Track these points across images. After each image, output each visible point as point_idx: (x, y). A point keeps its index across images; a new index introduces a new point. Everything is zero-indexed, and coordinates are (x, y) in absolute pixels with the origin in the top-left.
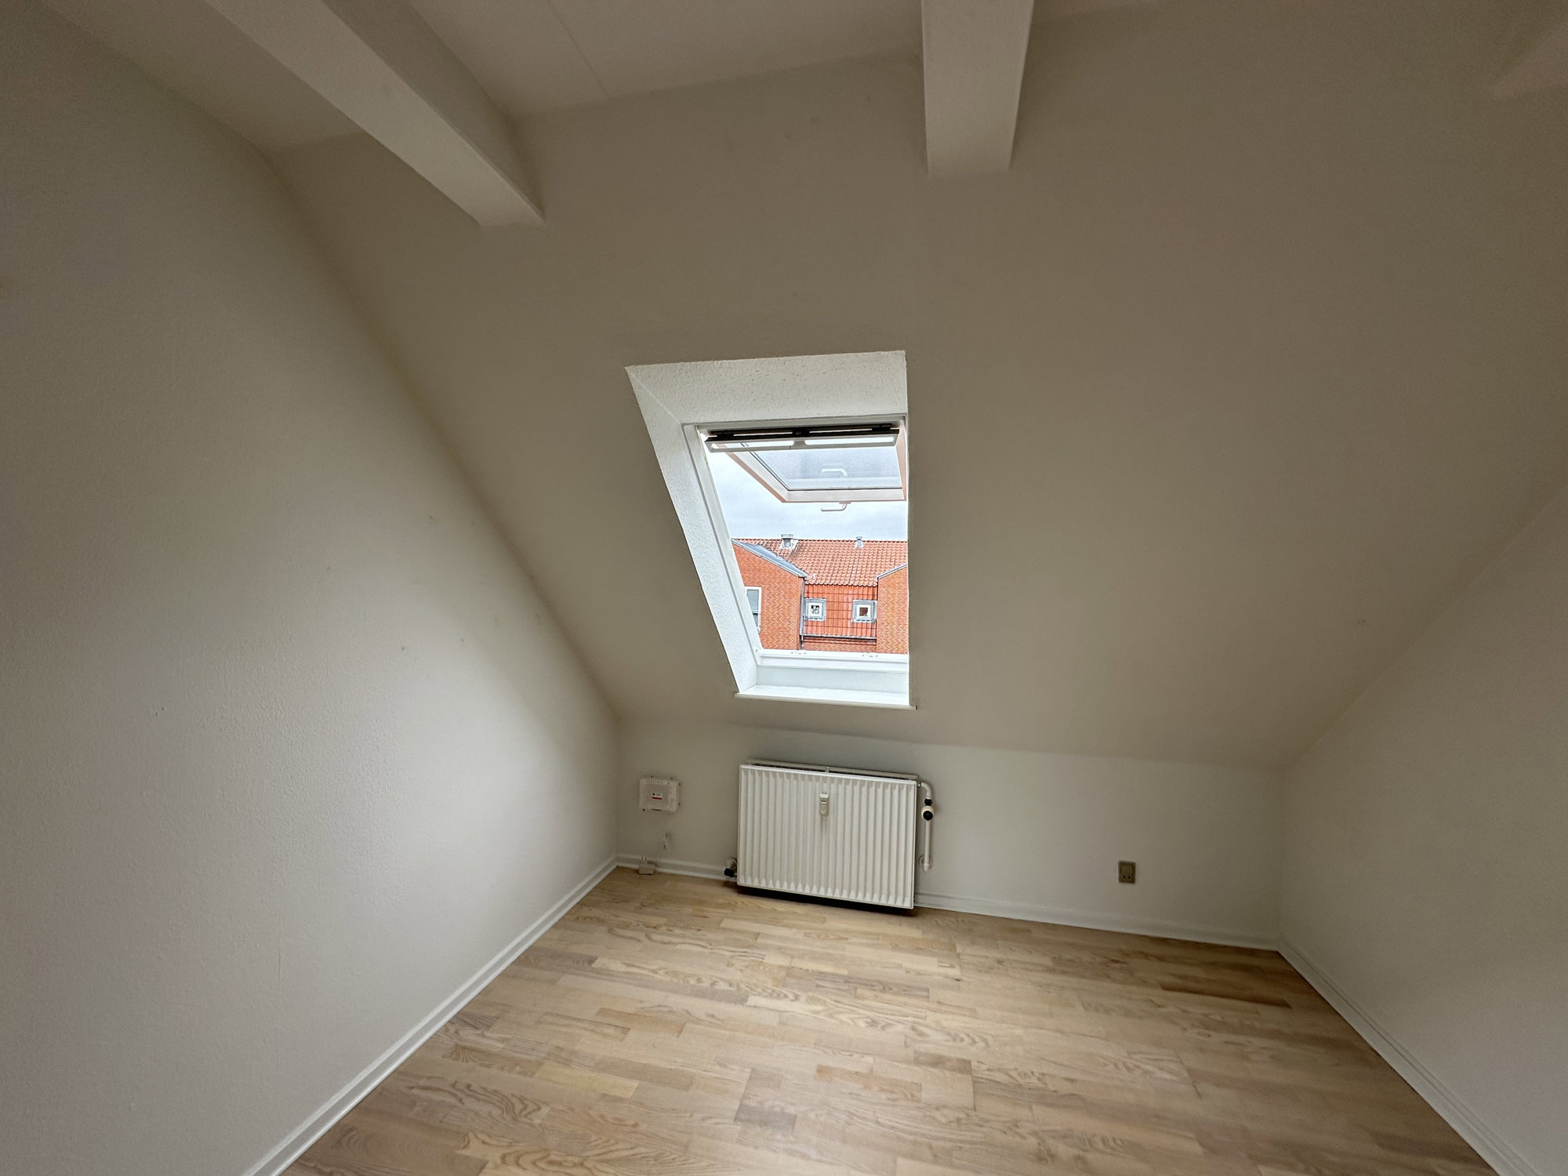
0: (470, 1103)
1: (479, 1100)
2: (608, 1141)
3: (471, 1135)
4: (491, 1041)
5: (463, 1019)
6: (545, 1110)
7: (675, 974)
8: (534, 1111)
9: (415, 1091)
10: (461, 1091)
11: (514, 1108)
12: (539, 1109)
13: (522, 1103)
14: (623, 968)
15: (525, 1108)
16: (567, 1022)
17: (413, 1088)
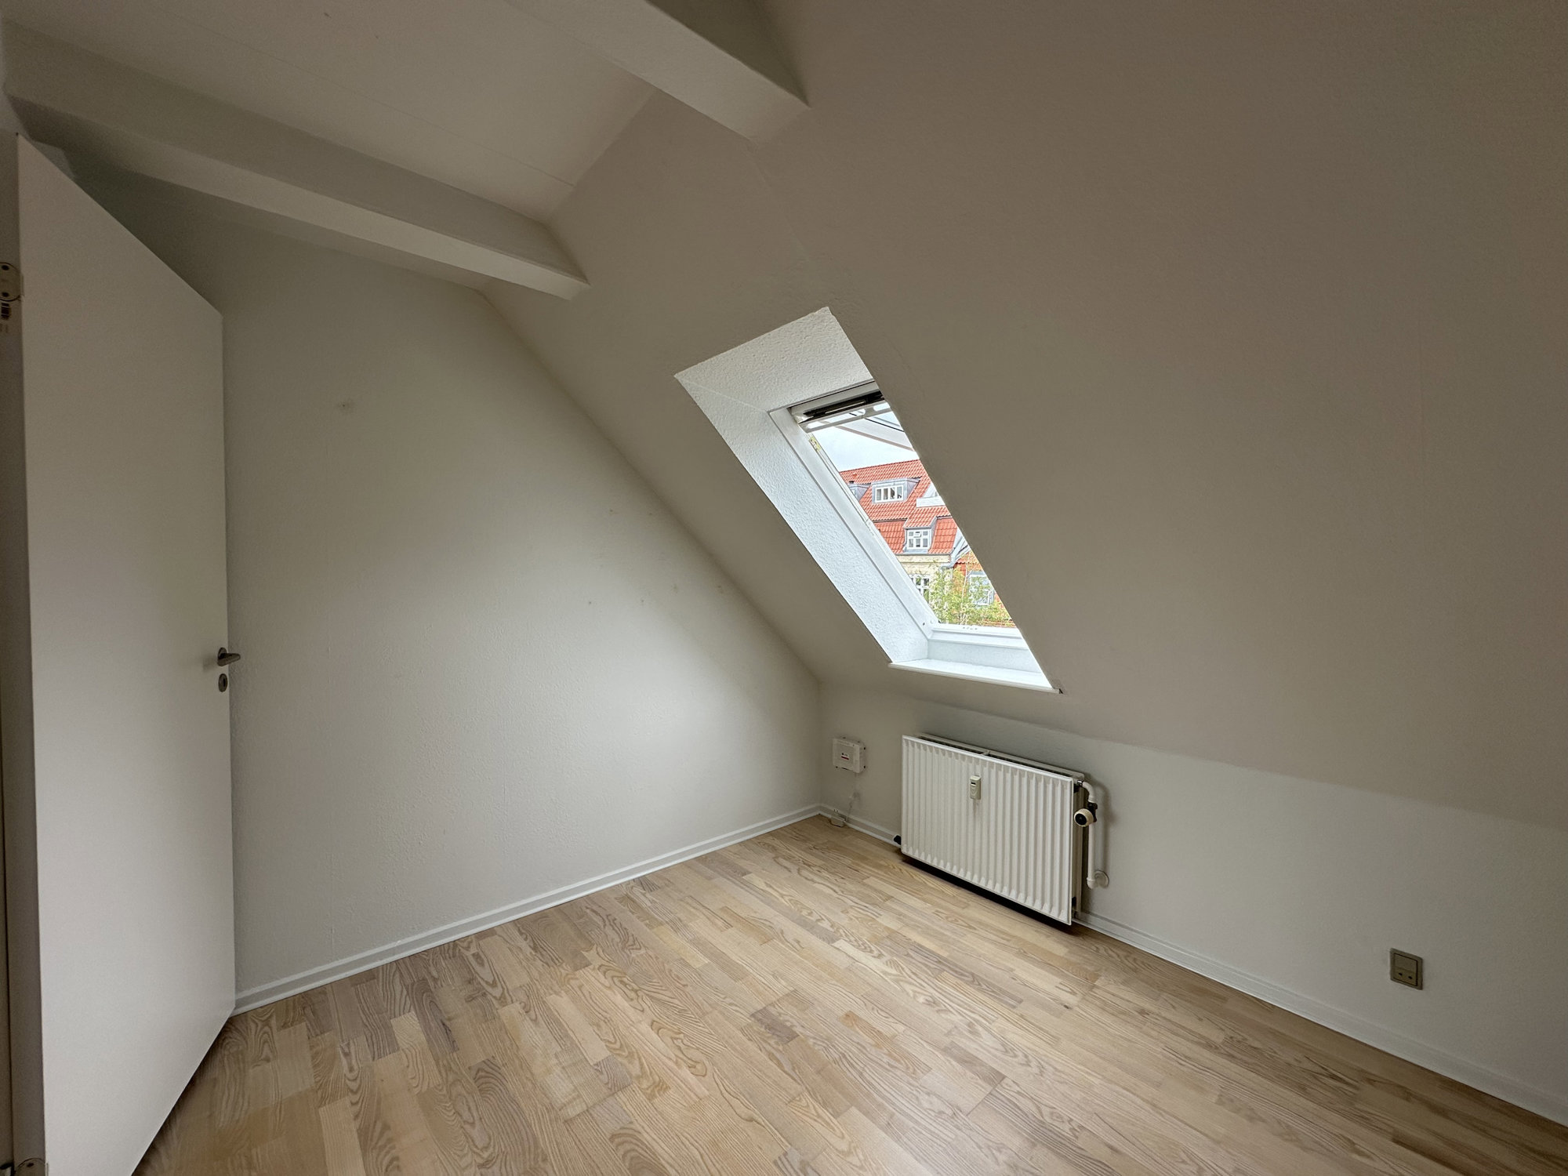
0: (609, 930)
1: (614, 929)
2: (661, 986)
3: (595, 946)
4: (646, 900)
5: (642, 882)
6: (643, 951)
7: (796, 903)
8: (636, 949)
9: (588, 911)
10: (609, 921)
11: (628, 941)
12: (640, 949)
13: (634, 941)
14: (762, 886)
15: (632, 945)
16: (699, 907)
17: (587, 908)
